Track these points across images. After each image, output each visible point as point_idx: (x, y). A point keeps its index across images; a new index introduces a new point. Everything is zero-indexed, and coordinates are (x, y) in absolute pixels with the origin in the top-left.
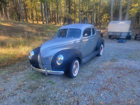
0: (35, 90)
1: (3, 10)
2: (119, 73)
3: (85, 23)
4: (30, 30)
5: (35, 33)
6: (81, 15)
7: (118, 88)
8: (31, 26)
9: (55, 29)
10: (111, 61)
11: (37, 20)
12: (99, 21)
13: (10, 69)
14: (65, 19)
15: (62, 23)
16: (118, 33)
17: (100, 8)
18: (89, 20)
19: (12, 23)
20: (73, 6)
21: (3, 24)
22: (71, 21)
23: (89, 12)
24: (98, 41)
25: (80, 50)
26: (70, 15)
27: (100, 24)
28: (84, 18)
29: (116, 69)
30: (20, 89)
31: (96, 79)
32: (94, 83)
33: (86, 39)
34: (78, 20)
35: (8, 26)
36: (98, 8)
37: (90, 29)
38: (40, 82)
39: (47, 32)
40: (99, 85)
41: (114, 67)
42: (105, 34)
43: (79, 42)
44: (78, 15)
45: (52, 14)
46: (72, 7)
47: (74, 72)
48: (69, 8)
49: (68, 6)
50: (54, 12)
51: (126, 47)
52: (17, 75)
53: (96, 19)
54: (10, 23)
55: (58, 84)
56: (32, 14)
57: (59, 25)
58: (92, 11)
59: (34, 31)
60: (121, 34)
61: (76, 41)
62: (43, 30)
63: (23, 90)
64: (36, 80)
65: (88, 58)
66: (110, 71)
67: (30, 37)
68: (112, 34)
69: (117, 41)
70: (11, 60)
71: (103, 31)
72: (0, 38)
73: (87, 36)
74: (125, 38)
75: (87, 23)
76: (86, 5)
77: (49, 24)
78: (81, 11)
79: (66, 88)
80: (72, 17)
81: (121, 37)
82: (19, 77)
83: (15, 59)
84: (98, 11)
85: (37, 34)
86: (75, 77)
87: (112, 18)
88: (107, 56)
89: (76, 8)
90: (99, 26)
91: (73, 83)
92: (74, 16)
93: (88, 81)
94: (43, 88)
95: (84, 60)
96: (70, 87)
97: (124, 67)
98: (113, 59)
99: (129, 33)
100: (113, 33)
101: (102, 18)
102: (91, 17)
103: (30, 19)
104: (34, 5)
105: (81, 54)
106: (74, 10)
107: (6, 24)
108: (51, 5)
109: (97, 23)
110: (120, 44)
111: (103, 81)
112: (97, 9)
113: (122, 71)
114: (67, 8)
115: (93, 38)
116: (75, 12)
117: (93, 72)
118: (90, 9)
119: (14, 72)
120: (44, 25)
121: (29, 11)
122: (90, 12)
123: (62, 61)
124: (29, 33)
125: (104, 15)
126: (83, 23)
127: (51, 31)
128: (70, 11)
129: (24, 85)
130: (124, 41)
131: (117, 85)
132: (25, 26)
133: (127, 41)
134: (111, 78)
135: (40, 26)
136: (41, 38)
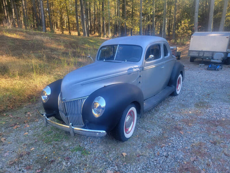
0: (48, 166)
1: (13, 11)
2: (215, 133)
3: (149, 35)
4: (54, 46)
5: (63, 51)
6: (144, 21)
7: (215, 168)
8: (57, 40)
9: (98, 44)
10: (197, 105)
11: (69, 29)
12: (174, 32)
13: (11, 118)
14: (116, 27)
15: (110, 35)
16: (208, 53)
17: (176, 10)
18: (156, 29)
19: (25, 34)
20: (129, 6)
21: (9, 35)
22: (127, 32)
23: (156, 16)
24: (174, 68)
25: (140, 86)
26: (124, 21)
27: (176, 37)
28: (149, 26)
29: (207, 123)
30: (19, 163)
31: (170, 144)
32: (165, 154)
33: (151, 65)
34: (137, 29)
35: (17, 39)
36: (173, 9)
37: (159, 45)
38: (60, 149)
39: (84, 49)
40: (176, 159)
41: (204, 119)
42: (183, 54)
43: (138, 71)
44: (137, 21)
45: (95, 20)
46: (128, 8)
47: (127, 130)
48: (123, 8)
49: (121, 5)
50: (98, 16)
51: (223, 79)
52: (21, 130)
53: (169, 29)
54: (20, 33)
55: (95, 153)
56: (61, 19)
57: (105, 38)
58: (161, 15)
59: (62, 47)
60: (213, 55)
61: (132, 69)
62: (77, 47)
63: (25, 166)
64: (52, 143)
65: (154, 101)
66: (197, 127)
67: (54, 58)
68: (196, 55)
69: (206, 67)
70: (15, 99)
71: (180, 49)
72: (1, 59)
73: (154, 59)
74: (220, 61)
75: (153, 34)
76: (152, 4)
77: (88, 36)
78: (143, 15)
79: (109, 164)
80: (128, 24)
81: (212, 60)
82: (22, 135)
83: (22, 98)
84: (172, 14)
85: (65, 54)
86: (129, 138)
87: (196, 26)
88: (189, 95)
89: (136, 9)
90: (173, 41)
91: (124, 154)
92: (132, 23)
93: (154, 150)
94: (64, 163)
95: (146, 105)
96: (117, 161)
97: (224, 119)
98: (201, 103)
99: (227, 53)
100: (199, 52)
101: (178, 26)
102: (160, 25)
103: (57, 28)
104: (64, 5)
105: (140, 94)
106: (131, 12)
107: (14, 36)
108: (93, 4)
109: (169, 35)
110: (211, 72)
111: (183, 149)
112: (170, 12)
113: (220, 129)
114: (120, 8)
115: (164, 62)
116: (133, 15)
117: (164, 129)
118: (159, 11)
119: (16, 124)
120: (80, 37)
121: (56, 14)
122: (158, 17)
123: (103, 109)
124: (51, 52)
125: (183, 22)
126: (146, 35)
127: (91, 47)
128: (125, 15)
129: (28, 154)
130: (219, 67)
131: (212, 160)
132: (45, 39)
133: (224, 67)
134: (200, 145)
135: (73, 39)
136: (72, 60)
